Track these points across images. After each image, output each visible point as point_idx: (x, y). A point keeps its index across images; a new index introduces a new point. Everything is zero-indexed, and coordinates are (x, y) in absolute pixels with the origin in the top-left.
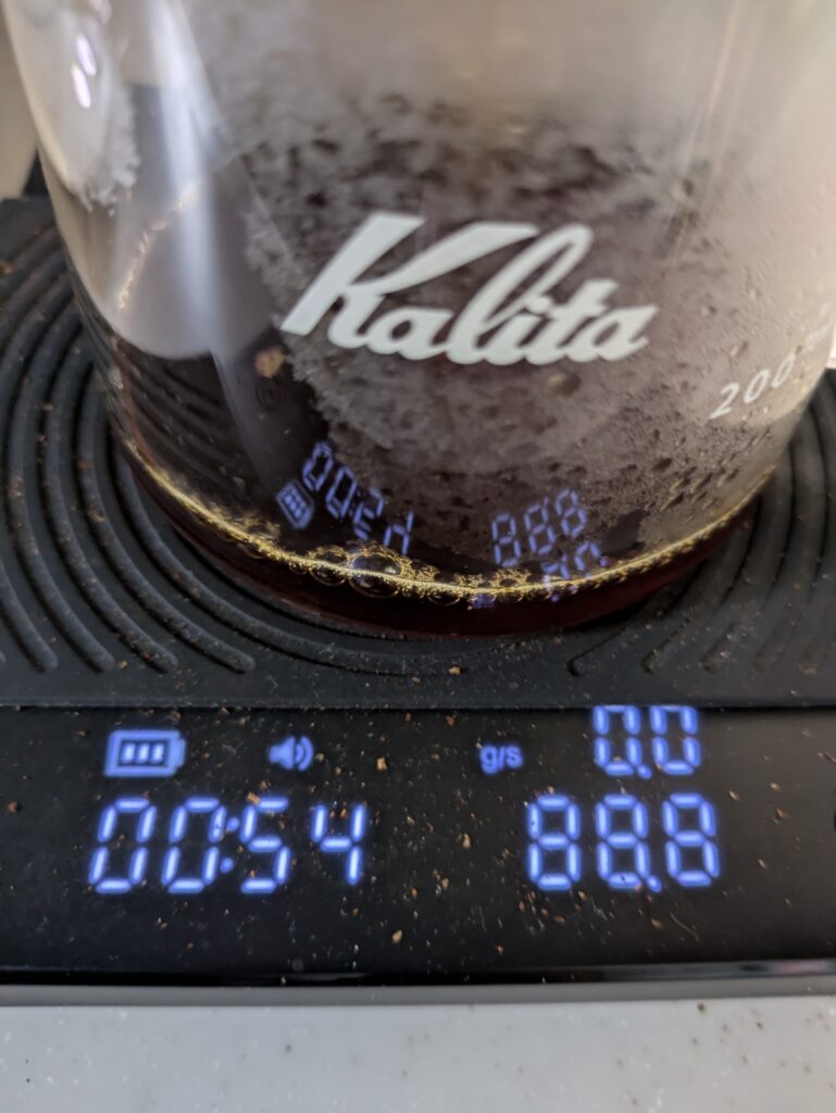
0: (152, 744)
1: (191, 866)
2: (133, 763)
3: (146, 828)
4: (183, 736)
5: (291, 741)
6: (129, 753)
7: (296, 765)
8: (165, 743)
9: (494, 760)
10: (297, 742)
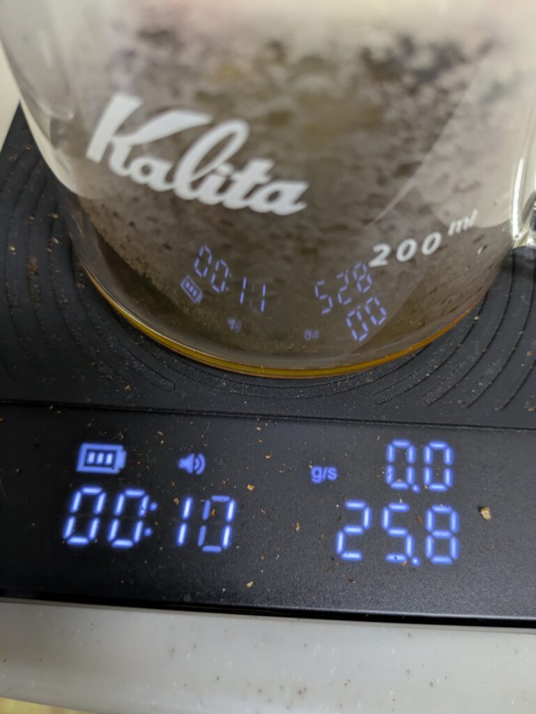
0: (106, 453)
1: (125, 532)
2: (94, 464)
3: (99, 506)
4: (125, 449)
5: (191, 457)
6: (91, 458)
7: (194, 471)
8: (114, 453)
9: (320, 476)
10: (196, 456)
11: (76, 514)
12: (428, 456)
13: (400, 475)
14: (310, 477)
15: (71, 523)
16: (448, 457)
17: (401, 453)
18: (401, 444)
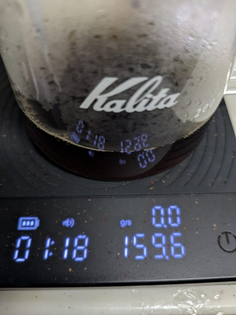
0: (30, 221)
2: (25, 226)
3: (29, 244)
5: (68, 220)
6: (24, 224)
7: (70, 226)
8: (34, 220)
9: (124, 224)
10: (70, 220)
11: (19, 249)
12: (169, 212)
13: (158, 221)
14: (120, 225)
15: (17, 253)
16: (178, 212)
17: (158, 211)
18: (158, 207)
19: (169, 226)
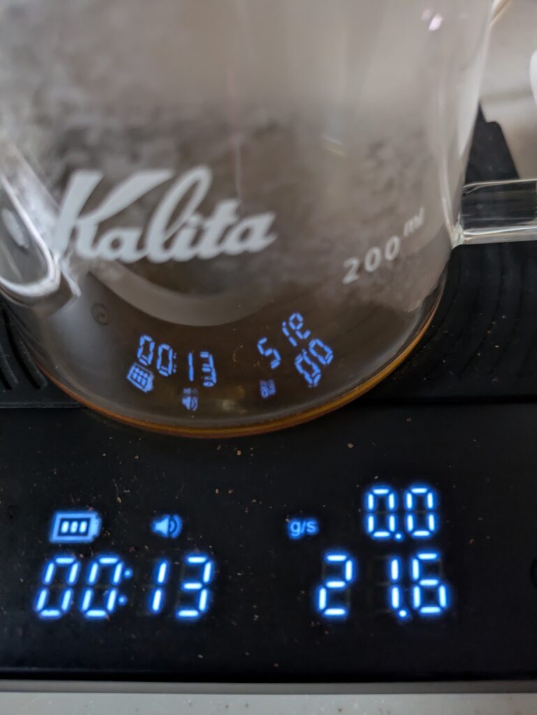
0: (79, 521)
2: (69, 533)
4: (99, 516)
5: (166, 519)
6: (65, 527)
7: (170, 533)
8: (88, 521)
9: (298, 530)
10: (171, 519)
11: (48, 586)
12: (409, 502)
14: (287, 532)
16: (430, 501)
19: (408, 536)
